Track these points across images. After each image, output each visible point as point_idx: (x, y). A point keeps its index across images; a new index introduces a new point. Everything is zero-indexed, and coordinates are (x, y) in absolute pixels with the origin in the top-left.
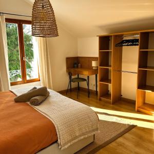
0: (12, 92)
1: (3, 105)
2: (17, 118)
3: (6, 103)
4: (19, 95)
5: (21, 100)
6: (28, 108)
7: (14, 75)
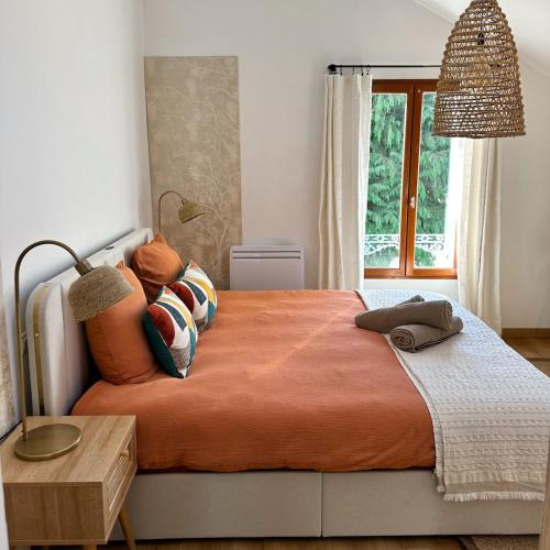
0: (360, 297)
1: (325, 326)
2: (343, 367)
3: (333, 323)
4: (372, 307)
5: (374, 323)
6: (382, 349)
7: (379, 248)
